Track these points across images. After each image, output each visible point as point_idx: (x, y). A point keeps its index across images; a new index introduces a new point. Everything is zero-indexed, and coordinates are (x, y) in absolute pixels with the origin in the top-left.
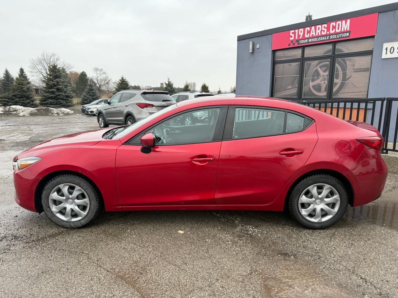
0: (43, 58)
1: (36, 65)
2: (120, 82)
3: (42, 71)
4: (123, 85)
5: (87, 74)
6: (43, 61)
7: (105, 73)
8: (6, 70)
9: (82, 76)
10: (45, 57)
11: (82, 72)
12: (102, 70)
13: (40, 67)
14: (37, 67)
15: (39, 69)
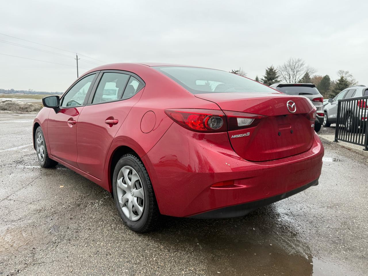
0: (288, 64)
1: (282, 71)
2: (338, 82)
3: (286, 76)
4: (340, 86)
5: (330, 77)
6: (288, 68)
7: (351, 75)
8: (257, 77)
9: (324, 80)
10: (291, 63)
11: (326, 76)
12: (348, 72)
13: (285, 73)
14: (283, 73)
15: (284, 74)
